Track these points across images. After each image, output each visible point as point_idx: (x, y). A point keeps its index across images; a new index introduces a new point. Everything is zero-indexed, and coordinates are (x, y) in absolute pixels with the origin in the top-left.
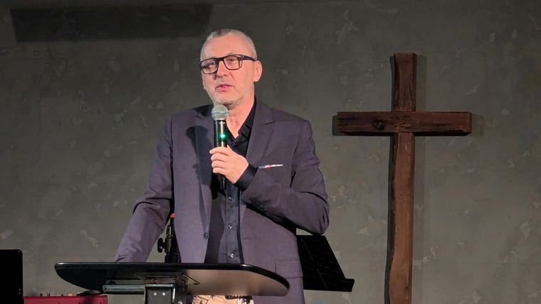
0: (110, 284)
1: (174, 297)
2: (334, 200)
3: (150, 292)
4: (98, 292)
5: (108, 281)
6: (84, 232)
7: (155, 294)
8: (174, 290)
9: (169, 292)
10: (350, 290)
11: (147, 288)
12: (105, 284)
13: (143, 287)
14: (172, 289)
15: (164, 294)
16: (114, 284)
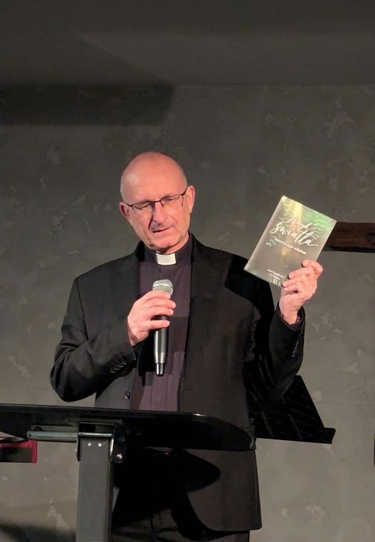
0: (35, 430)
1: (111, 450)
2: (317, 330)
3: (83, 442)
4: (21, 439)
5: (33, 427)
6: (12, 359)
7: (90, 444)
8: (113, 441)
9: (106, 443)
10: (329, 441)
11: (80, 437)
12: (30, 430)
13: (75, 436)
14: (109, 439)
15: (100, 445)
16: (41, 430)
